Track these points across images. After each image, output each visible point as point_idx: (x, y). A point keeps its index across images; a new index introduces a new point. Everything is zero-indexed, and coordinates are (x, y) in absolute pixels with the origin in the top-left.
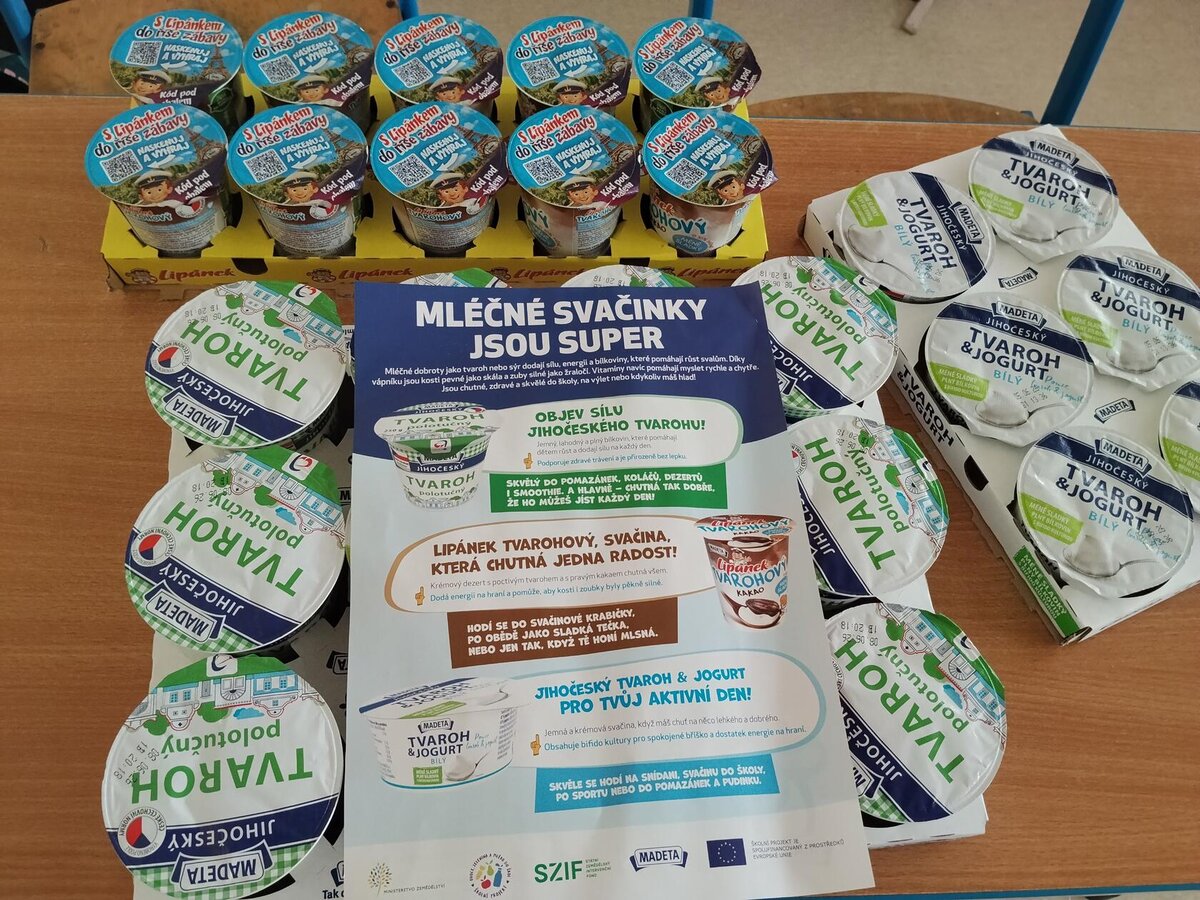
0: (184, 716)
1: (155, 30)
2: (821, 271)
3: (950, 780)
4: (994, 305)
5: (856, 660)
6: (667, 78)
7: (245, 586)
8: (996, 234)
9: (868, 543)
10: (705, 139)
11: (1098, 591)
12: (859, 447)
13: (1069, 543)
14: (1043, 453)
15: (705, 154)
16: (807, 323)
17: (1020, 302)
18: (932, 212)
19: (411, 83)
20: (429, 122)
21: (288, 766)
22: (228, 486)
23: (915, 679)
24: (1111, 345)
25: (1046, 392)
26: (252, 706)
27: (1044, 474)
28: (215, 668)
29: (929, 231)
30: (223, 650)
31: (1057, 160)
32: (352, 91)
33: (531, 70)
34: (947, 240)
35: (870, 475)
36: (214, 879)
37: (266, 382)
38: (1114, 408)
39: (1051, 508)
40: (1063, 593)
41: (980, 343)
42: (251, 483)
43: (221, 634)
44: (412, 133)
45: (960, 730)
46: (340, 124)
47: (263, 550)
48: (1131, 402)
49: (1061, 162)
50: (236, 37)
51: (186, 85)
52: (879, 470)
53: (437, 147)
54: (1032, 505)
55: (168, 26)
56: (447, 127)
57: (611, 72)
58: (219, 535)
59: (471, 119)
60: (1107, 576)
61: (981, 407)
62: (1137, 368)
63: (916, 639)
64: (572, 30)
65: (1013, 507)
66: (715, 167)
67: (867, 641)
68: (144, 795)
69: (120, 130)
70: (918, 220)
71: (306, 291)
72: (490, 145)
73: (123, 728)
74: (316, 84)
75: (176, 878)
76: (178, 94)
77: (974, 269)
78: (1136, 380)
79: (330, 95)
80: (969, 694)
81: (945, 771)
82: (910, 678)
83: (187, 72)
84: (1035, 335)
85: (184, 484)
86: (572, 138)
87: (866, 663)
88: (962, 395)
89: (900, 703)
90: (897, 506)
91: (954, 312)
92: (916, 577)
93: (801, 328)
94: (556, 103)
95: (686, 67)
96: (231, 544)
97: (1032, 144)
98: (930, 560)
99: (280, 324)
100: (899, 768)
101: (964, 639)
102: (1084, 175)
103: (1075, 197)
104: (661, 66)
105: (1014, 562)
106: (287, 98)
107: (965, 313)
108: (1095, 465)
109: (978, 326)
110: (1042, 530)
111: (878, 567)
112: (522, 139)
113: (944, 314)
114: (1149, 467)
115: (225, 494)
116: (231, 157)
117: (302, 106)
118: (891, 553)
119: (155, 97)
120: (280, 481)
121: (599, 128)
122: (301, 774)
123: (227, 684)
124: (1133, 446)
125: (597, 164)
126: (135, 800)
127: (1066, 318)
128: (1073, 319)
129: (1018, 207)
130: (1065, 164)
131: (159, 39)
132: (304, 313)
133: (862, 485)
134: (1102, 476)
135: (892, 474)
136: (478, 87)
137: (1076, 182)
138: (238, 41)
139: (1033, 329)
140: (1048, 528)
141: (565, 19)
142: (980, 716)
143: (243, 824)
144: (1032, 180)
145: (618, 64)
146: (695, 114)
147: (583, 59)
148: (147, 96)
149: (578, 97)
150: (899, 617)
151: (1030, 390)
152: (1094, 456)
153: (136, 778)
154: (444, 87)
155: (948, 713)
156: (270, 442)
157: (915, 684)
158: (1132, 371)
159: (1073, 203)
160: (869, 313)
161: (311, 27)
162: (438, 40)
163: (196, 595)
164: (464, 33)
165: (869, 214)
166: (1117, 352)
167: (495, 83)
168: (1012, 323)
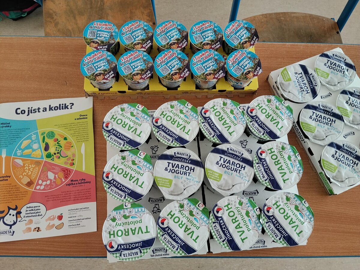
0: (120, 218)
1: (94, 27)
2: (273, 99)
3: (299, 236)
4: (319, 105)
5: (278, 206)
6: (233, 40)
7: (131, 186)
8: (321, 82)
9: (282, 177)
10: (243, 59)
11: (340, 185)
12: (281, 150)
13: (333, 173)
14: (329, 148)
15: (243, 64)
16: (269, 115)
17: (326, 104)
18: (304, 77)
19: (164, 43)
20: (169, 55)
21: (144, 230)
22: (125, 160)
23: (292, 211)
24: (350, 116)
25: (331, 130)
26: (135, 215)
27: (328, 154)
28: (126, 206)
29: (303, 82)
30: (127, 202)
31: (340, 60)
32: (148, 46)
33: (196, 38)
34: (307, 85)
35: (284, 158)
36: (129, 256)
37: (132, 132)
38: (349, 134)
39: (329, 163)
40: (331, 185)
41: (314, 116)
42: (131, 159)
43: (126, 198)
44: (165, 58)
45: (302, 224)
46: (146, 56)
47: (135, 177)
48: (354, 132)
49: (341, 61)
50: (116, 29)
51: (104, 44)
52: (286, 157)
53: (171, 63)
54: (325, 162)
55: (97, 25)
56: (174, 56)
57: (218, 38)
58: (124, 173)
59: (180, 54)
60: (343, 181)
61: (313, 134)
62: (356, 123)
63: (293, 201)
64: (207, 25)
65: (320, 162)
66: (246, 68)
67: (281, 201)
68: (112, 236)
69: (88, 59)
70: (300, 79)
71: (140, 106)
72: (185, 62)
73: (106, 220)
74: (138, 44)
75: (121, 255)
76: (103, 47)
77: (314, 94)
78: (356, 127)
79: (142, 47)
80: (305, 215)
81: (298, 234)
82: (291, 211)
83: (104, 40)
84: (329, 114)
85: (114, 159)
86: (207, 59)
87: (280, 207)
88: (309, 131)
89: (288, 217)
90: (290, 167)
91: (308, 107)
92: (294, 185)
93: (267, 116)
94: (203, 49)
95: (238, 36)
96: (127, 175)
97: (333, 55)
98: (298, 181)
99: (134, 116)
100: (287, 233)
101: (305, 201)
102: (347, 65)
103: (344, 72)
104: (231, 36)
105: (319, 174)
106: (131, 48)
107: (311, 107)
108: (342, 151)
109: (314, 111)
110: (327, 169)
111: (285, 183)
112: (194, 60)
113: (306, 108)
114: (356, 152)
115: (124, 162)
116: (118, 66)
117: (135, 51)
118: (288, 179)
119: (96, 48)
120: (137, 159)
121: (214, 56)
122: (147, 232)
123: (129, 210)
124: (353, 146)
125: (214, 67)
126: (110, 237)
127: (338, 109)
128: (340, 109)
129: (328, 75)
130: (342, 61)
131: (96, 30)
132: (140, 113)
133: (281, 161)
134: (344, 154)
135: (289, 158)
136: (182, 44)
137: (345, 67)
138: (117, 30)
139: (329, 112)
140: (328, 168)
141: (205, 21)
142: (308, 221)
143: (135, 243)
144: (332, 67)
145: (220, 36)
146: (240, 51)
147: (210, 34)
148: (94, 48)
149: (209, 46)
150: (289, 196)
151: (327, 130)
152: (342, 148)
153: (110, 233)
154: (172, 44)
155: (300, 220)
156: (134, 148)
157: (292, 213)
158: (355, 124)
159: (343, 74)
160: (286, 112)
161: (136, 25)
162: (170, 29)
163: (120, 188)
164: (177, 26)
165: (287, 78)
166: (351, 119)
167: (186, 43)
168: (324, 110)
